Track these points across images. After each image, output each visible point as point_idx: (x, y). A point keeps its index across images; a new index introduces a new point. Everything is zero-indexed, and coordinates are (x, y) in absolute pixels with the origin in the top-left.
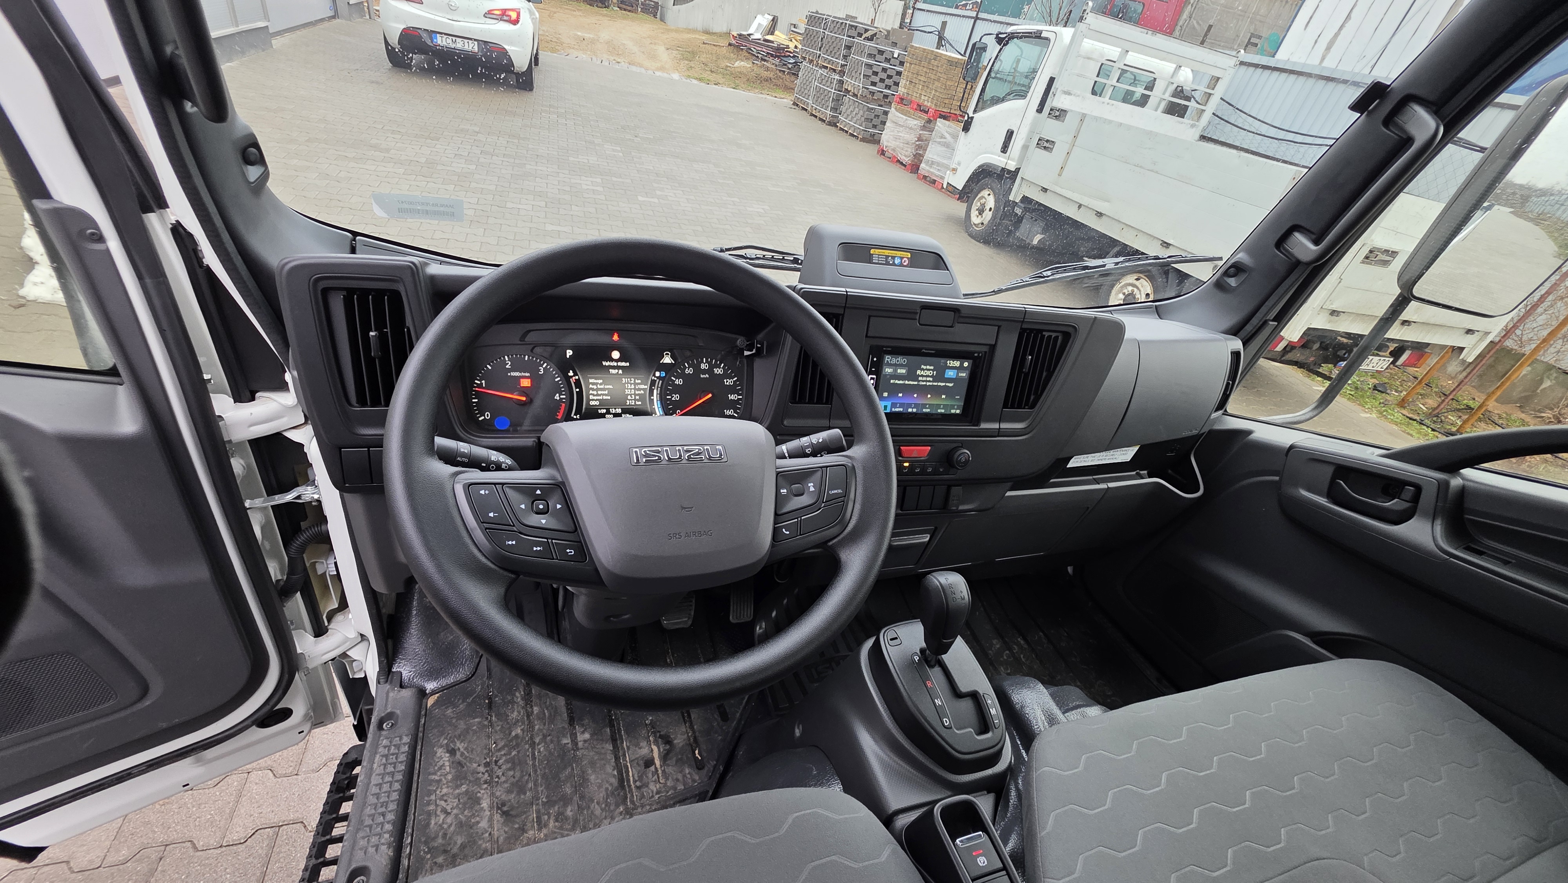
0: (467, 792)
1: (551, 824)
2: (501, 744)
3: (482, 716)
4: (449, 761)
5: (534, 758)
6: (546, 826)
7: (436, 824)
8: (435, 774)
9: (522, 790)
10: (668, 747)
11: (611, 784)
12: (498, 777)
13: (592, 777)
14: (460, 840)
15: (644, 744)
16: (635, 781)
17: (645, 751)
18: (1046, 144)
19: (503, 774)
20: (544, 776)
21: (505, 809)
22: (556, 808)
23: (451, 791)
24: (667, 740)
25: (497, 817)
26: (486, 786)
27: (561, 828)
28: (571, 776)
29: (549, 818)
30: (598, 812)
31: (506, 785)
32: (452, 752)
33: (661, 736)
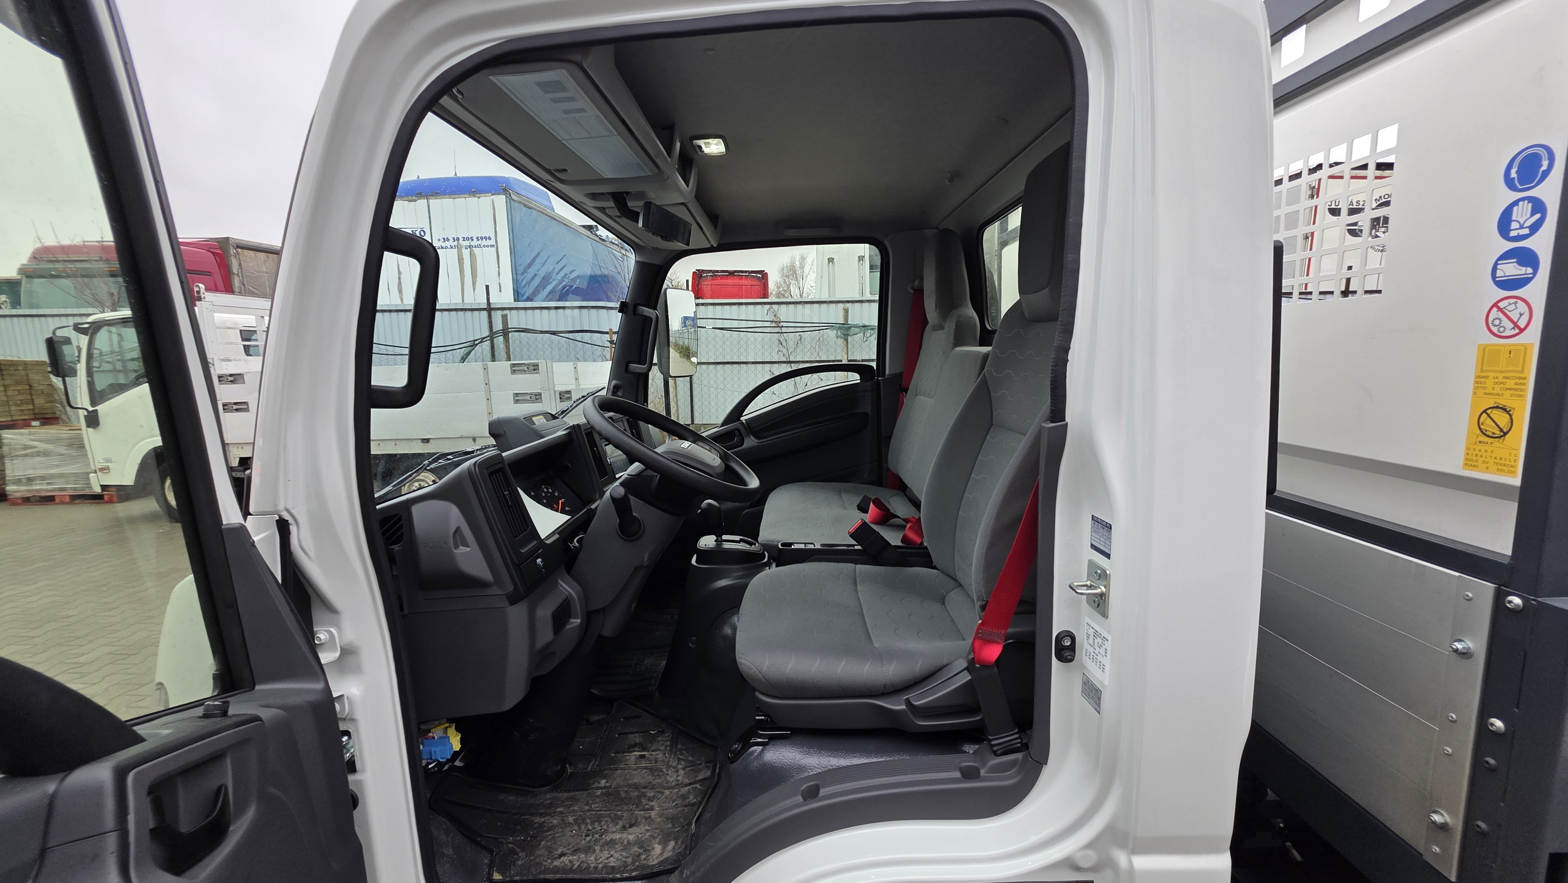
0: (602, 846)
1: (653, 803)
2: (576, 828)
3: (541, 841)
4: (568, 857)
5: (600, 810)
6: (652, 806)
7: (615, 862)
8: (573, 866)
9: (620, 818)
10: (638, 746)
11: (646, 772)
12: (601, 830)
13: (635, 781)
14: (636, 849)
15: (628, 758)
16: (651, 763)
17: (633, 758)
18: (235, 407)
19: (601, 827)
20: (616, 806)
21: (627, 826)
22: (643, 801)
23: (595, 855)
24: (635, 745)
25: (631, 830)
26: (604, 836)
27: (658, 799)
28: (626, 792)
29: (648, 805)
30: (660, 781)
31: (611, 825)
32: (563, 855)
33: (628, 749)
